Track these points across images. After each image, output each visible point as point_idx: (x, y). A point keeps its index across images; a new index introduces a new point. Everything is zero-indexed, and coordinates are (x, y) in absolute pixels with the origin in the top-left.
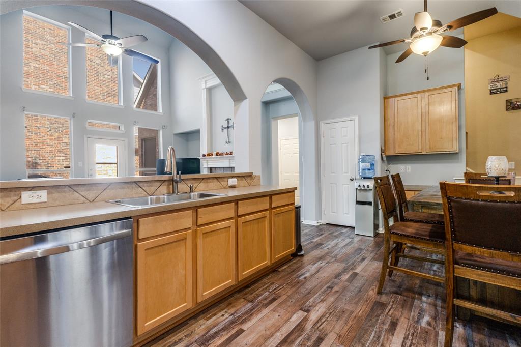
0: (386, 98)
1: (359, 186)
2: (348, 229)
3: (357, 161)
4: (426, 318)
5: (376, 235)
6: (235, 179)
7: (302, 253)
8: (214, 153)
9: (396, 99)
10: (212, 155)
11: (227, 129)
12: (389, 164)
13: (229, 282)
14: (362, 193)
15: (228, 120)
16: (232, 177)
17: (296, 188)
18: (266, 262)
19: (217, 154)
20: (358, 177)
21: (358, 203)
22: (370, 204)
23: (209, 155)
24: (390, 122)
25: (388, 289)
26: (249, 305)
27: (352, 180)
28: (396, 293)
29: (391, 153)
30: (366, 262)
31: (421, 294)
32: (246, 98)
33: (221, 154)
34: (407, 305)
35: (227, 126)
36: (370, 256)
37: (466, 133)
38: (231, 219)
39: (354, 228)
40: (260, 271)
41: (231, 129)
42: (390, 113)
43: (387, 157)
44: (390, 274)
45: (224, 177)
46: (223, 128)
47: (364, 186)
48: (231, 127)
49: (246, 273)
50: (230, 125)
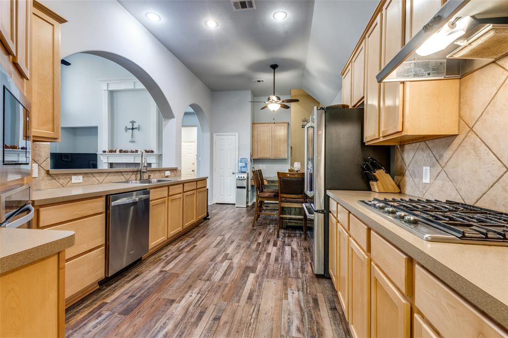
0: (253, 124)
1: (239, 177)
2: (230, 205)
3: (237, 161)
4: (272, 230)
5: (247, 206)
6: (169, 172)
7: (209, 217)
8: (118, 150)
9: (259, 125)
10: (115, 152)
11: (131, 130)
12: (254, 164)
13: (180, 229)
14: (240, 181)
15: (133, 122)
16: (167, 170)
17: (207, 178)
18: (194, 220)
19: (121, 151)
20: (237, 171)
21: (238, 187)
22: (244, 188)
23: (111, 151)
24: (255, 138)
25: (256, 225)
26: (193, 239)
27: (233, 174)
28: (260, 225)
29: (255, 157)
30: (245, 218)
31: (269, 224)
32: (173, 117)
33: (125, 152)
34: (264, 228)
35: (131, 127)
36: (246, 216)
37: (291, 148)
38: (180, 193)
39: (235, 204)
40: (192, 225)
41: (135, 131)
42: (255, 133)
43: (254, 159)
44: (257, 220)
45: (163, 170)
46: (127, 129)
47: (241, 177)
48: (136, 128)
49: (187, 224)
50: (134, 127)
